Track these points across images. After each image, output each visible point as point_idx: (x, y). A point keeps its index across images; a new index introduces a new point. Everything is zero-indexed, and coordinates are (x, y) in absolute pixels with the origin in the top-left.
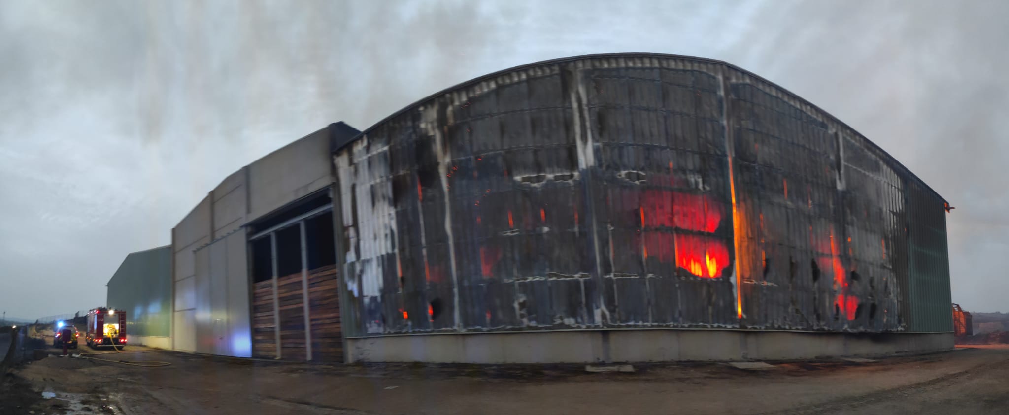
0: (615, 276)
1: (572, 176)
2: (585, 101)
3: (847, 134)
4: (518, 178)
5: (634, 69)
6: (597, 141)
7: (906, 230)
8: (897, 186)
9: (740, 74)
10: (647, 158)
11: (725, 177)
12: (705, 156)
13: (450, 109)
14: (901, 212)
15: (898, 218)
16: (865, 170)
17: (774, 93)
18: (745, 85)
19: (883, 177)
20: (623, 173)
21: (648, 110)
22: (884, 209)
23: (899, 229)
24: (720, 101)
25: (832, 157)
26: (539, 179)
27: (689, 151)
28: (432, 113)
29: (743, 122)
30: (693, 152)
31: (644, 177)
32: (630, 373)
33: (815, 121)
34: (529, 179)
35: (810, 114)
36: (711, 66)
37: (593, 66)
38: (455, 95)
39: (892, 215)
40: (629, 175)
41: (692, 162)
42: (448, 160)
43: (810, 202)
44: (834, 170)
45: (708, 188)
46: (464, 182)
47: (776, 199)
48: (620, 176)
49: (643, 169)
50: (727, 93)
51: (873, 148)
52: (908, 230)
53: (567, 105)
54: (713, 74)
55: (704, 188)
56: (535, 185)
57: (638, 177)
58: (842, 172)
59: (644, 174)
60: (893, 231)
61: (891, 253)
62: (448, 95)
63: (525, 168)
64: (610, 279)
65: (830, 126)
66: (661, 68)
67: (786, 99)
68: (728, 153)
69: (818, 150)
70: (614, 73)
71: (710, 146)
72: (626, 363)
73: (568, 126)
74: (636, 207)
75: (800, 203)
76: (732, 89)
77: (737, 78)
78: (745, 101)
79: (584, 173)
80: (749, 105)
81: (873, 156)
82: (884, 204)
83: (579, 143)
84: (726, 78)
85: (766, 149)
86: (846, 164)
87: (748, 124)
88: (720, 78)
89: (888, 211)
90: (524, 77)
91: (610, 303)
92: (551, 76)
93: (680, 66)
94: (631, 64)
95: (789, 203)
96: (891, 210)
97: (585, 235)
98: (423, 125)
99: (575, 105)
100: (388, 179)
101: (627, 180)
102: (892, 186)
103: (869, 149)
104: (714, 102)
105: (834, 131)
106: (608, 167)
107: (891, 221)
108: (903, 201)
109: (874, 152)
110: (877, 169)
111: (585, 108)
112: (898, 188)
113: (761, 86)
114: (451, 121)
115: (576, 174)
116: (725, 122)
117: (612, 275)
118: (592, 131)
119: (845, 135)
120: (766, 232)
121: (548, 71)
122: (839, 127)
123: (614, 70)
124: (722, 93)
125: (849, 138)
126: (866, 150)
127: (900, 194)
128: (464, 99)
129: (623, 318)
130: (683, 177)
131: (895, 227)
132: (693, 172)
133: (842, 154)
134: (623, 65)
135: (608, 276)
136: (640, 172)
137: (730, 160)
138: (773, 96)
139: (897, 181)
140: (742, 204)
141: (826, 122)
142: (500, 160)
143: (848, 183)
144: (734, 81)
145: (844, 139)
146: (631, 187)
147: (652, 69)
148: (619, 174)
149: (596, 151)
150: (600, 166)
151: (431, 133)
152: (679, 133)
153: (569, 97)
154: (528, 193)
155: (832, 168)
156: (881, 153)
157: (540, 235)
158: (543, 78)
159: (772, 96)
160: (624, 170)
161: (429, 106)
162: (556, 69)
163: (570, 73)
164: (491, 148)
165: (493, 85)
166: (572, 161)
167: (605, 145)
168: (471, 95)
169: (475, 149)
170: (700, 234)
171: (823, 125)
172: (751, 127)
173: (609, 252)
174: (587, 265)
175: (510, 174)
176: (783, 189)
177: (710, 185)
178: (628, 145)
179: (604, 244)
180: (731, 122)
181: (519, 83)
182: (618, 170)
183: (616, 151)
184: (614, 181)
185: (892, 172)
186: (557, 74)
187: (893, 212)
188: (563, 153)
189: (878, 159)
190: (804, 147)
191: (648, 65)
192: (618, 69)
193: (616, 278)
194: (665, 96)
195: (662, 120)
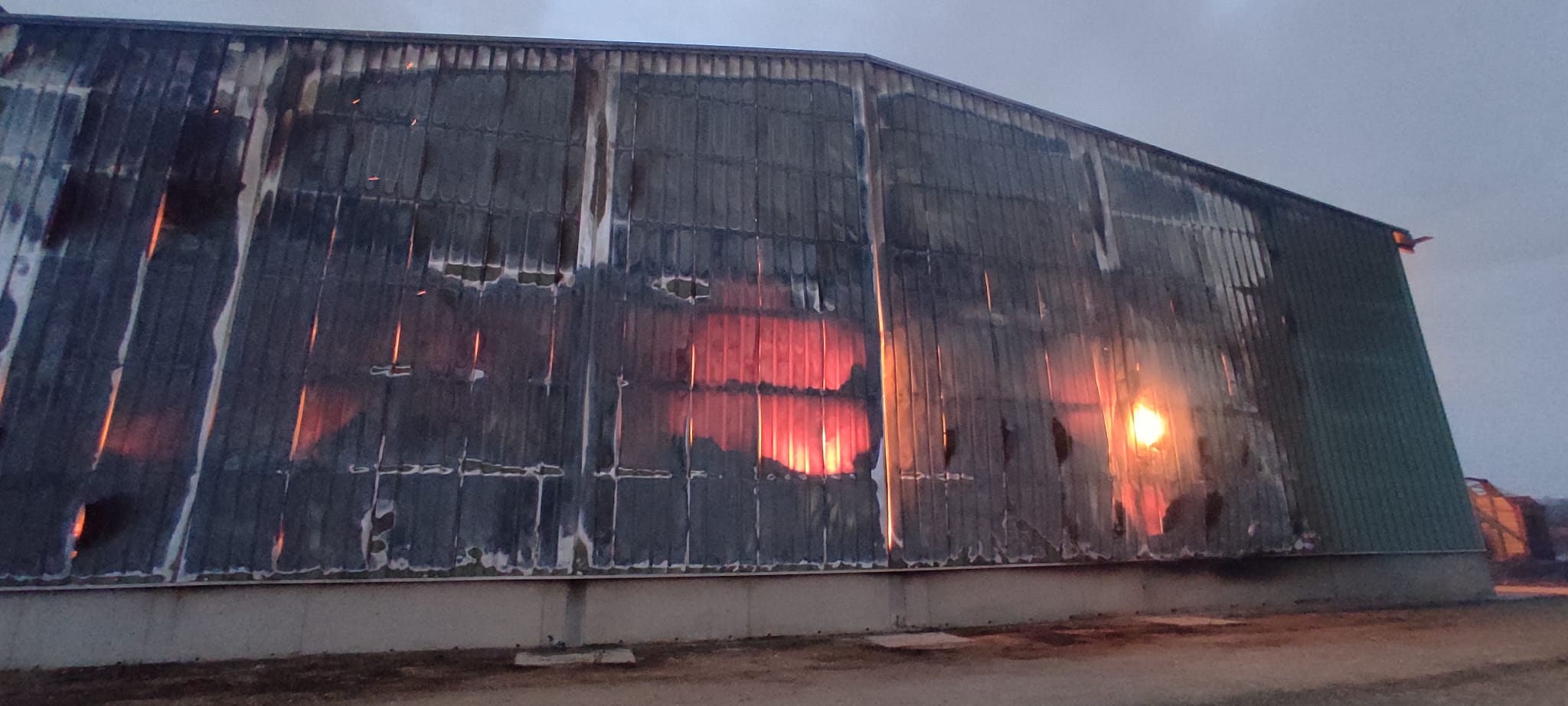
0: (618, 473)
1: (558, 278)
2: (611, 136)
3: (1110, 150)
4: (437, 265)
5: (712, 79)
6: (624, 217)
7: (1284, 321)
8: (1243, 230)
9: (894, 77)
10: (717, 254)
11: (866, 284)
12: (825, 246)
13: (315, 77)
14: (1264, 283)
15: (1259, 300)
16: (1158, 215)
17: (958, 102)
18: (904, 97)
19: (1206, 218)
20: (665, 280)
21: (726, 162)
22: (1219, 288)
23: (1263, 321)
24: (859, 138)
25: (1084, 207)
26: (483, 274)
27: (797, 239)
28: (264, 70)
29: (901, 173)
30: (806, 242)
31: (705, 291)
32: (626, 666)
33: (1041, 140)
34: (464, 271)
35: (1030, 129)
36: (843, 68)
37: (641, 67)
38: (339, 51)
39: (1240, 295)
40: (675, 286)
41: (800, 260)
42: (271, 184)
43: (1042, 306)
44: (1089, 231)
45: (831, 307)
46: (300, 245)
47: (968, 313)
48: (658, 286)
49: (704, 276)
50: (871, 120)
51: (1174, 164)
52: (1290, 320)
53: (576, 138)
54: (846, 84)
55: (822, 306)
56: (476, 284)
57: (694, 290)
58: (1108, 232)
59: (707, 285)
60: (1249, 331)
61: (1250, 381)
62: (319, 46)
63: (460, 248)
64: (607, 480)
65: (1072, 142)
66: (758, 78)
67: (981, 110)
68: (872, 236)
69: (1052, 198)
70: (675, 87)
71: (836, 226)
72: (618, 646)
73: (570, 178)
74: (684, 346)
75: (1021, 313)
76: (883, 109)
77: (890, 86)
78: (905, 130)
79: (582, 275)
80: (913, 137)
81: (1176, 181)
82: (1217, 278)
83: (585, 215)
84: (870, 90)
85: (946, 218)
86: (1115, 213)
87: (909, 175)
88: (859, 89)
89: (1230, 291)
90: (502, 61)
91: (599, 527)
92: (557, 74)
93: (791, 73)
94: (707, 70)
95: (997, 317)
96: (1237, 284)
97: (566, 391)
98: (226, 86)
99: (591, 141)
100: (49, 168)
101: (672, 293)
102: (1231, 232)
103: (1164, 168)
104: (849, 141)
105: (1082, 151)
106: (635, 268)
107: (1241, 310)
108: (1267, 260)
109: (1178, 172)
110: (1187, 204)
111: (610, 150)
112: (1248, 233)
113: (933, 95)
114: (308, 105)
115: (568, 275)
116: (867, 179)
117: (612, 473)
118: (615, 196)
119: (1106, 153)
120: (948, 377)
121: (553, 63)
122: (1093, 141)
123: (677, 78)
124: (862, 120)
125: (1115, 158)
126: (1157, 173)
127: (1254, 243)
128: (357, 67)
129: (626, 554)
130: (783, 289)
131: (1255, 319)
132: (802, 278)
133: (1103, 195)
134: (692, 70)
135: (602, 474)
136: (698, 281)
137: (874, 249)
138: (958, 110)
139: (1241, 218)
140: (900, 331)
141: (1062, 137)
142: (404, 219)
143: (1124, 253)
144: (884, 92)
145: (1105, 160)
146: (676, 308)
147: (742, 80)
148: (656, 281)
149: (617, 236)
150: (621, 264)
151: (243, 112)
152: (781, 205)
153: (584, 124)
154: (451, 298)
155: (1085, 229)
156: (1193, 169)
157: (463, 383)
158: (540, 73)
159: (953, 111)
160: (668, 274)
161: (261, 52)
162: (570, 62)
163: (594, 74)
164: (390, 189)
165: (432, 60)
166: (565, 248)
167: (635, 225)
168: (376, 65)
169: (350, 183)
170: (812, 393)
171: (1059, 146)
172: (916, 179)
173: (612, 426)
174: (561, 450)
175: (421, 252)
176: (984, 292)
177: (836, 302)
178: (679, 228)
179: (604, 412)
180: (879, 176)
181: (491, 71)
182: (657, 274)
183: (657, 238)
184: (644, 294)
185: (1227, 201)
186: (568, 72)
187: (1243, 289)
188: (550, 232)
189: (1188, 183)
190: (1022, 199)
191: (736, 74)
192: (682, 79)
193: (620, 477)
194: (759, 135)
195: (752, 183)
